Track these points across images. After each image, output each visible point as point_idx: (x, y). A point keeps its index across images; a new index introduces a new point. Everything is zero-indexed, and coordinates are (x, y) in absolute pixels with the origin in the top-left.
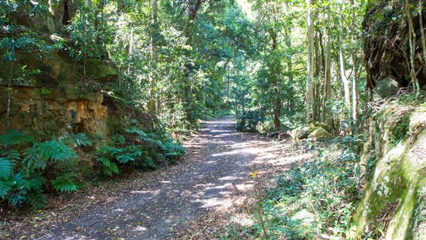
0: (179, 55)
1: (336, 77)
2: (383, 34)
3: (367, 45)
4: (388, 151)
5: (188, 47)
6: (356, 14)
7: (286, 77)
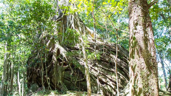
1: (16, 82)
2: (34, 67)
3: (28, 70)
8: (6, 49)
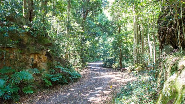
0: (79, 34)
1: (146, 44)
2: (166, 26)
3: (159, 31)
4: (169, 77)
5: (83, 31)
6: (155, 18)
7: (125, 44)
8: (134, 12)
